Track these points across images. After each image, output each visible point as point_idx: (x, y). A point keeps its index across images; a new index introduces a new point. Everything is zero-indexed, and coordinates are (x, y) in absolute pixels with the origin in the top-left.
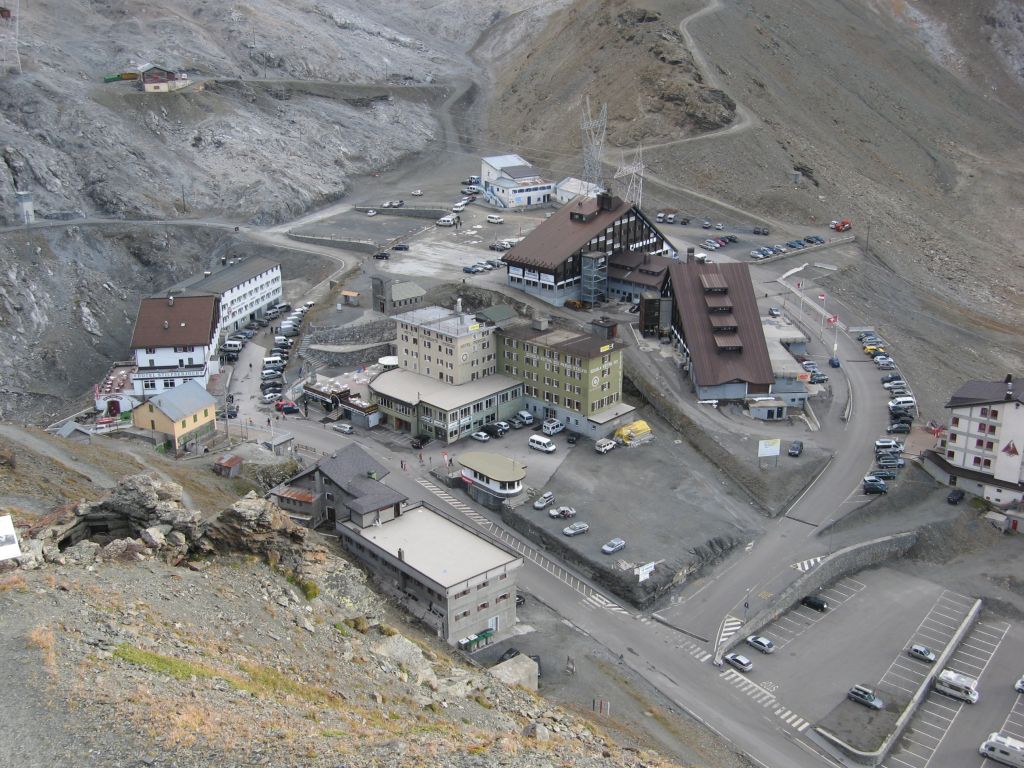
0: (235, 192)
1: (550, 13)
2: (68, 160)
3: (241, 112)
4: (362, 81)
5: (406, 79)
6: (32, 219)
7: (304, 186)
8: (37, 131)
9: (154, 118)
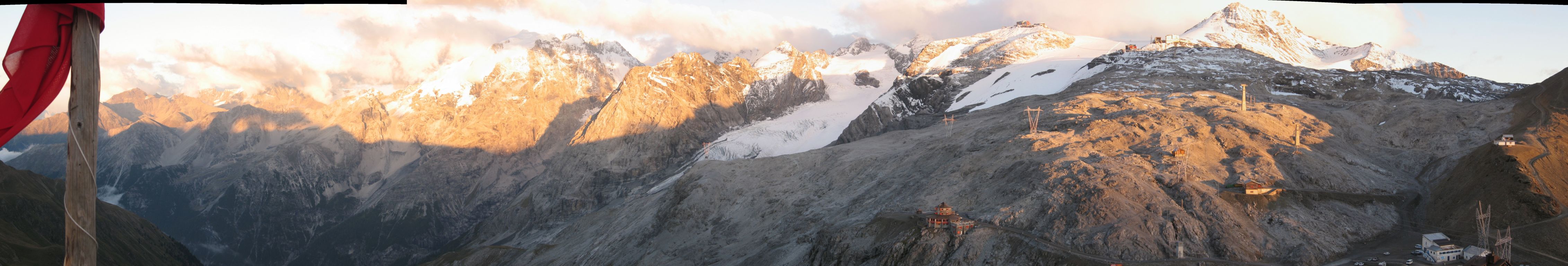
0: (1288, 249)
1: (1460, 157)
2: (1204, 227)
3: (1294, 207)
4: (1360, 192)
5: (1382, 191)
6: (1182, 256)
7: (1325, 247)
8: (1190, 210)
9: (1250, 208)
